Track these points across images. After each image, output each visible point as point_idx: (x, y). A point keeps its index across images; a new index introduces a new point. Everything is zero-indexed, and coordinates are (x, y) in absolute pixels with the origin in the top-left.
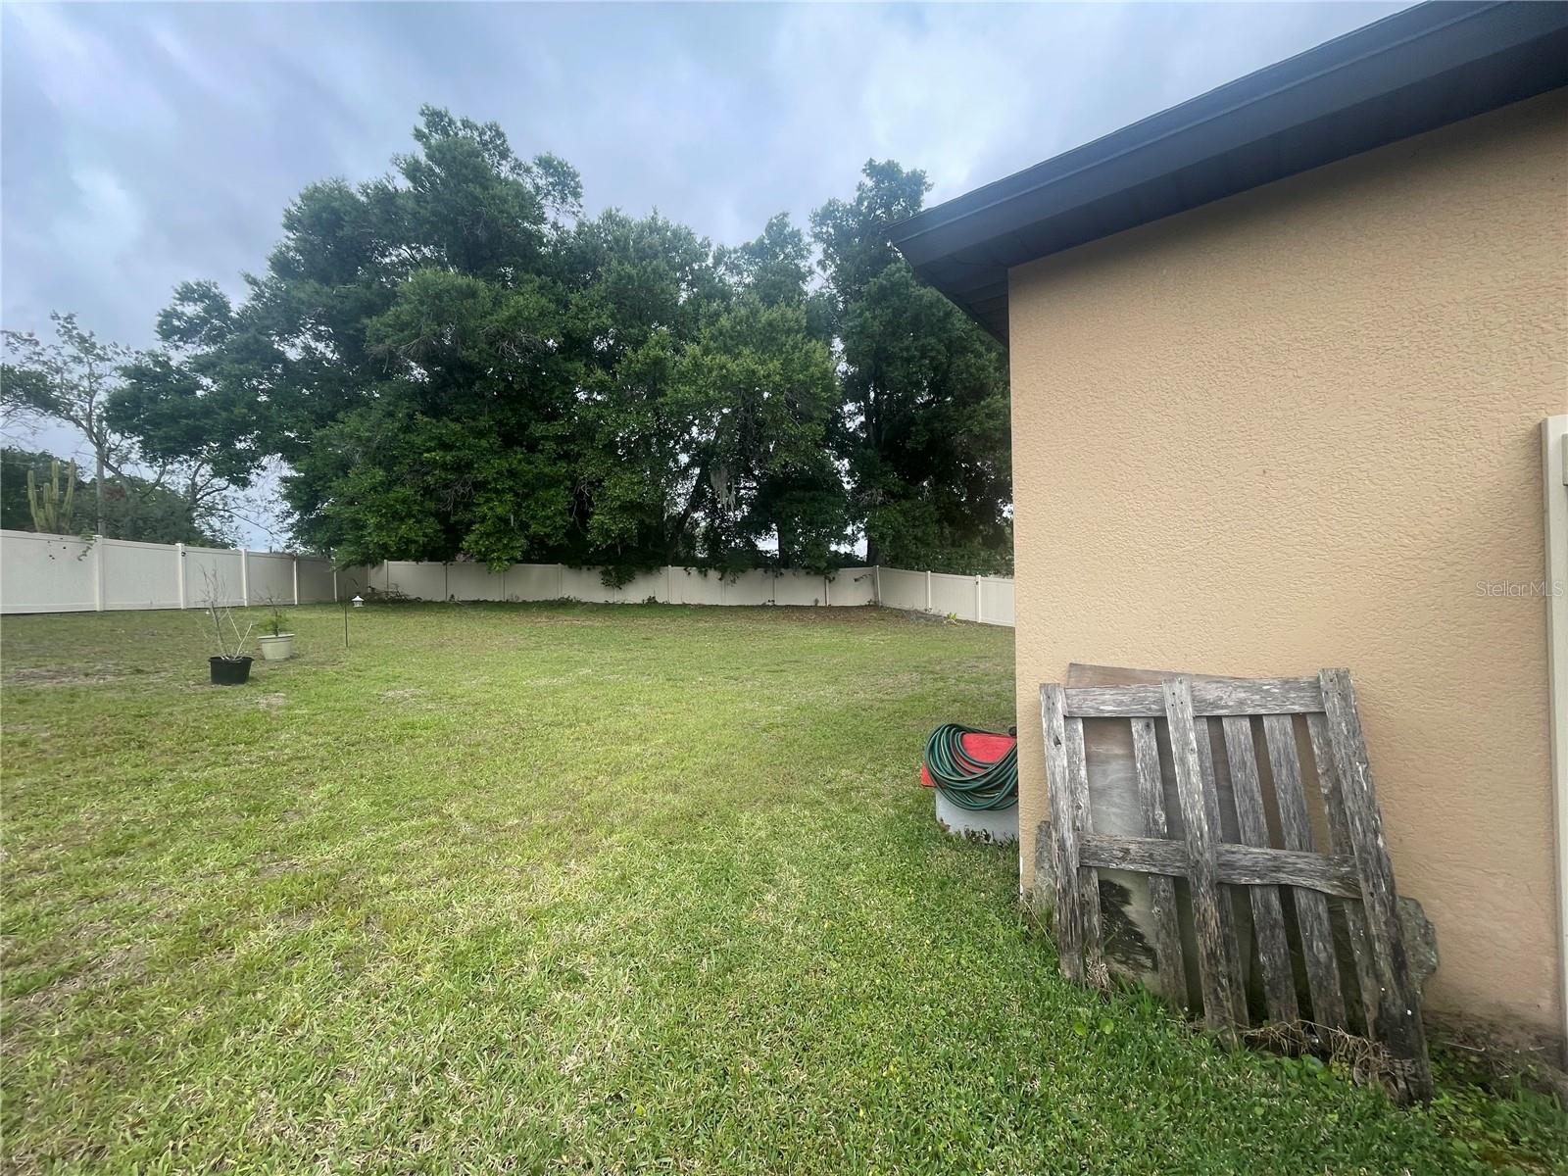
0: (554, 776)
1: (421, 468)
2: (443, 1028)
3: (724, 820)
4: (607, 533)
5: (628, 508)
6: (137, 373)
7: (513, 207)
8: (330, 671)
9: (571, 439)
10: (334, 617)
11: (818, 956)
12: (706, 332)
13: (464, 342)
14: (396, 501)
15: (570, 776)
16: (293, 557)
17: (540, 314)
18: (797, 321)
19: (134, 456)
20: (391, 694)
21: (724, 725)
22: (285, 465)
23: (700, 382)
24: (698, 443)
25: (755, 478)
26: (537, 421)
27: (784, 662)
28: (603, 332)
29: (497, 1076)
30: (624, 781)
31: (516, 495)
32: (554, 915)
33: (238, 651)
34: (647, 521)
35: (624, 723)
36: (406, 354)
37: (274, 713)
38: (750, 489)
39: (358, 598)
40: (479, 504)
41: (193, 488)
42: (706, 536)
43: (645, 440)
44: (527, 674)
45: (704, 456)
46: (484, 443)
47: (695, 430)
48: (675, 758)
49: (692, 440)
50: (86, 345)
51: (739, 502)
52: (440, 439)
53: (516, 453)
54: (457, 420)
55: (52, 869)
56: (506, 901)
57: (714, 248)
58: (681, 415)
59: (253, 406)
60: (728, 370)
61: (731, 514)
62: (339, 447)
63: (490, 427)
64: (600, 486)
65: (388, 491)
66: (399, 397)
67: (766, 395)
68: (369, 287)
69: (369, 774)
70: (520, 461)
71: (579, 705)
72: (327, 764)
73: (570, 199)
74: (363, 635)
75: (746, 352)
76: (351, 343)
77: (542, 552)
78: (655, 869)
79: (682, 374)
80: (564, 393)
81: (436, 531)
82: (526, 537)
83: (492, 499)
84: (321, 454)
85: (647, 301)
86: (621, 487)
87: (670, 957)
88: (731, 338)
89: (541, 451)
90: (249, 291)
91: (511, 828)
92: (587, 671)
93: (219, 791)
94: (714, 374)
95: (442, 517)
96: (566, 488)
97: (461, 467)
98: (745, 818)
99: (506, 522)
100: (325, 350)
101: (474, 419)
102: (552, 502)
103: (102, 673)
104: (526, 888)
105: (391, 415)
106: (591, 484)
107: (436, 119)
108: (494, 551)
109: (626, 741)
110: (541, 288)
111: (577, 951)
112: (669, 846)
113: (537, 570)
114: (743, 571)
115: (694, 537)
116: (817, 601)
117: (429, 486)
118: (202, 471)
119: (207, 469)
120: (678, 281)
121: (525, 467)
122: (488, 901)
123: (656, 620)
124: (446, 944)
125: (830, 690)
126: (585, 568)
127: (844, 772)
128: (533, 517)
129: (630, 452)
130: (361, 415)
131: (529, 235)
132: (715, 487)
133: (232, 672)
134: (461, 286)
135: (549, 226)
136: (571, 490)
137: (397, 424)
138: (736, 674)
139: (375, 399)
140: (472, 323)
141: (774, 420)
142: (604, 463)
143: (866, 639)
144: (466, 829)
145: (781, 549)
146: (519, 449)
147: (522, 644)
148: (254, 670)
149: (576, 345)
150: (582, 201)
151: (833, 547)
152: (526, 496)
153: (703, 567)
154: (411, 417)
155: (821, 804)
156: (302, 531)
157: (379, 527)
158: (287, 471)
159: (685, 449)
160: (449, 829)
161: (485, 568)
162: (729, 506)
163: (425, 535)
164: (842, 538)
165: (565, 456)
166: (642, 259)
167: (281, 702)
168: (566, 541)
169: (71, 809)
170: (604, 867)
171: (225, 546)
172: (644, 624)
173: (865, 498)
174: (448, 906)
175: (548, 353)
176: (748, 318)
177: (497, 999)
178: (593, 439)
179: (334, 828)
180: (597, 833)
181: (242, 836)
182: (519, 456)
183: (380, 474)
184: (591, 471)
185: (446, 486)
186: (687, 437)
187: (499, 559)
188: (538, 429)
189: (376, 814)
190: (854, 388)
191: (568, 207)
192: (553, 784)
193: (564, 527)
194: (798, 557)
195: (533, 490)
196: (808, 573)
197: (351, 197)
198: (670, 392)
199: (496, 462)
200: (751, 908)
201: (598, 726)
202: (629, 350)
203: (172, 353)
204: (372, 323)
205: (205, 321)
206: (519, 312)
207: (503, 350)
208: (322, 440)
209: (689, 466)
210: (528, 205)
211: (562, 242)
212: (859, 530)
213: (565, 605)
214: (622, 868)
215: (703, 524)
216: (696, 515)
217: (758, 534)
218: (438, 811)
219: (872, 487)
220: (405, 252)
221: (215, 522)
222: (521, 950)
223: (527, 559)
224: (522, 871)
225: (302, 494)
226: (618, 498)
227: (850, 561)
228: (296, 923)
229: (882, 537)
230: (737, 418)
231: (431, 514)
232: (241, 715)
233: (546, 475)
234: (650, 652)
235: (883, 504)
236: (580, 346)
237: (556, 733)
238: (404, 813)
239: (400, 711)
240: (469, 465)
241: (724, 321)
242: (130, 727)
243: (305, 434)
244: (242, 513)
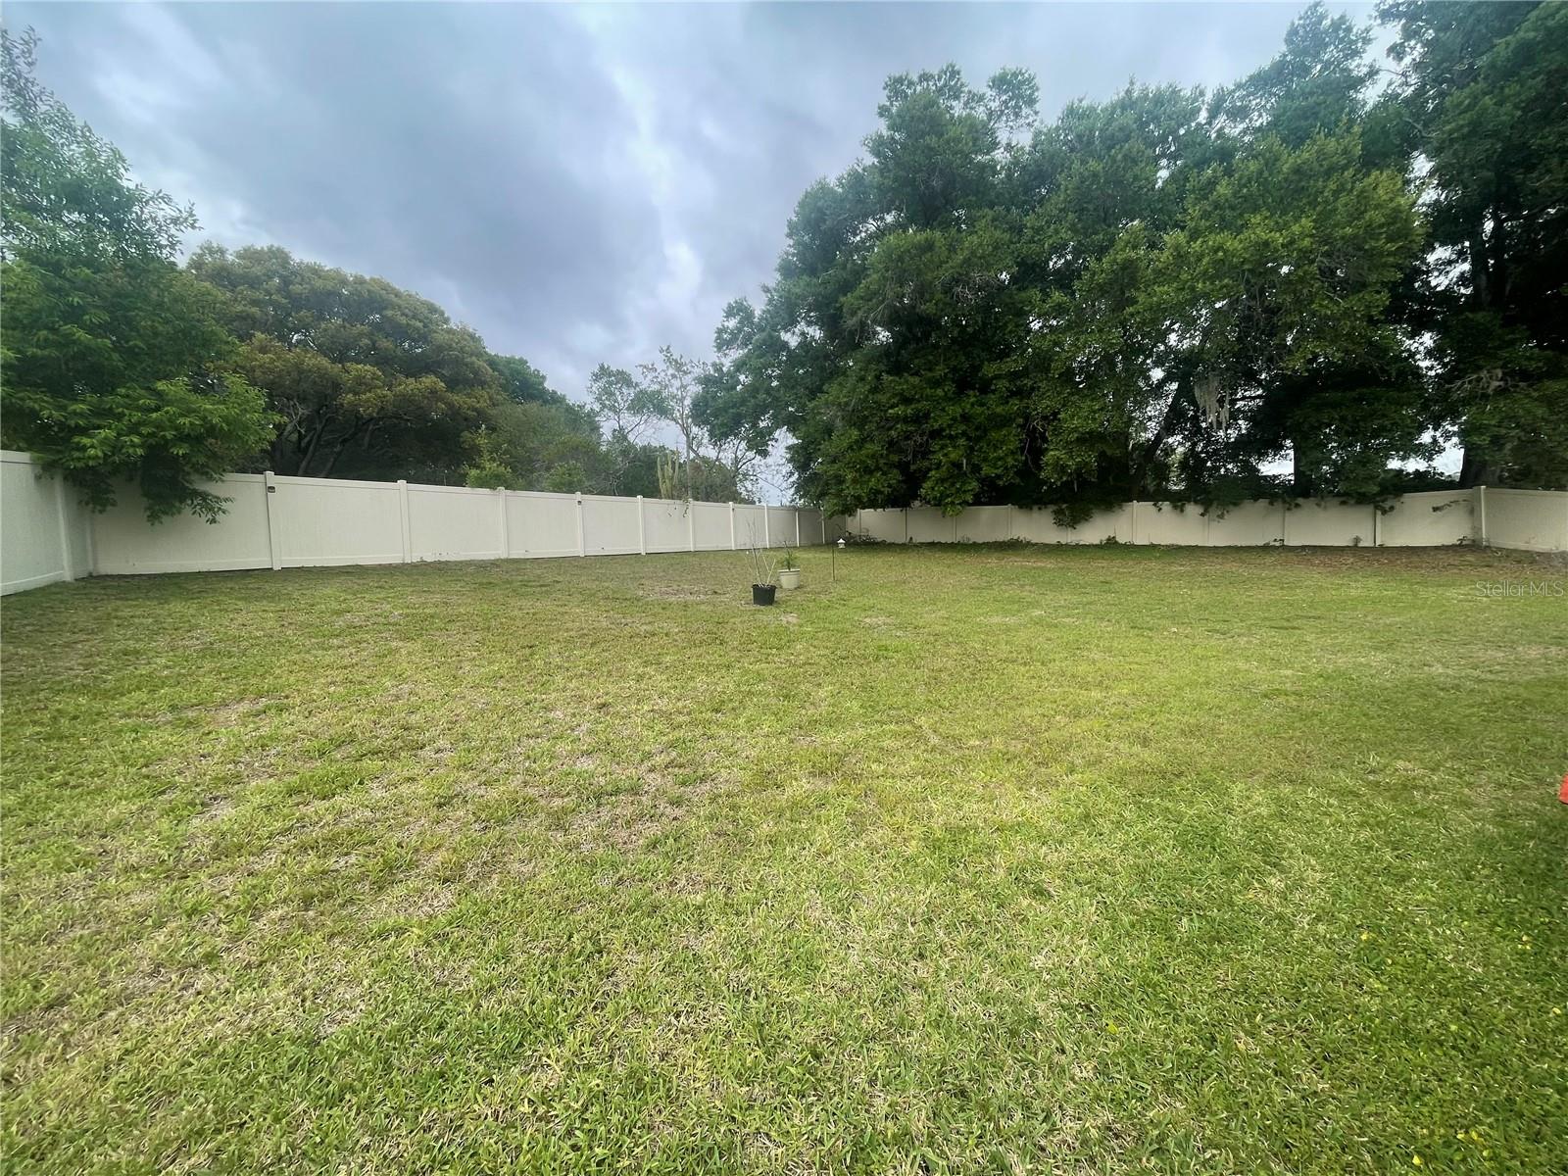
0: (1011, 708)
1: (887, 423)
2: (929, 893)
3: (1208, 785)
4: (1063, 469)
5: (1088, 439)
6: (706, 381)
7: (967, 144)
8: (824, 599)
9: (1025, 373)
10: (824, 556)
11: (1350, 967)
12: (1195, 211)
13: (922, 296)
14: (867, 457)
15: (1027, 711)
16: (795, 509)
17: (996, 248)
18: (1345, 152)
19: (705, 441)
20: (868, 620)
21: (1208, 683)
22: (790, 435)
23: (1184, 276)
24: (1176, 352)
25: (1260, 384)
26: (989, 361)
27: (1298, 617)
28: (1059, 249)
29: (976, 945)
30: (1084, 723)
31: (969, 439)
32: (1017, 832)
33: (768, 581)
34: (1109, 452)
35: (1082, 668)
36: (875, 322)
37: (792, 629)
38: (1254, 398)
39: (841, 541)
40: (934, 452)
41: (736, 461)
42: (1184, 465)
43: (1108, 360)
44: (981, 611)
45: (1184, 367)
46: (940, 392)
47: (1173, 338)
48: (1143, 711)
49: (1169, 349)
50: (678, 366)
51: (1234, 416)
52: (901, 394)
53: (968, 396)
54: (916, 374)
55: (689, 714)
56: (971, 807)
57: (1209, 97)
58: (1155, 321)
59: (769, 391)
60: (1225, 252)
61: (1221, 433)
62: (824, 414)
63: (946, 374)
64: (1055, 418)
65: (860, 448)
66: (869, 362)
67: (1285, 269)
68: (844, 267)
69: (857, 683)
70: (973, 405)
71: (1033, 646)
72: (828, 670)
73: (1025, 111)
74: (845, 572)
75: (1256, 219)
76: (831, 322)
77: (994, 494)
78: (1121, 815)
79: (1159, 272)
80: (1017, 326)
81: (899, 481)
82: (977, 480)
83: (947, 446)
84: (812, 422)
85: (1115, 197)
86: (1078, 419)
87: (1142, 905)
88: (1232, 208)
89: (993, 392)
90: (764, 298)
91: (973, 747)
92: (1037, 613)
93: (764, 680)
94: (1205, 261)
95: (903, 467)
96: (1019, 426)
97: (919, 419)
98: (1237, 789)
99: (958, 466)
100: (816, 333)
101: (930, 370)
102: (1003, 442)
103: (698, 592)
104: (991, 802)
105: (862, 379)
106: (1045, 418)
107: (896, 86)
108: (948, 496)
109: (1085, 686)
110: (994, 220)
111: (1042, 869)
112: (1138, 798)
113: (987, 512)
114: (1235, 504)
115: (1167, 467)
116: (1357, 540)
117: (892, 440)
118: (741, 447)
119: (743, 445)
120: (1157, 158)
121: (979, 410)
122: (958, 804)
123: (1117, 562)
124: (925, 829)
125: (1378, 659)
126: (1035, 508)
127: (1400, 764)
128: (985, 460)
129: (1089, 377)
130: (840, 384)
131: (982, 167)
132: (1201, 402)
133: (765, 596)
134: (919, 242)
135: (1002, 150)
136: (1022, 426)
137: (868, 387)
138: (1225, 627)
139: (850, 367)
140: (929, 277)
141: (1297, 301)
142: (1059, 394)
143: (1451, 593)
144: (935, 740)
145: (1297, 472)
146: (971, 392)
147: (975, 583)
148: (778, 595)
149: (1031, 272)
150: (1037, 107)
151: (1394, 464)
152: (978, 439)
153: (1178, 501)
154: (878, 378)
155: (1357, 795)
156: (802, 488)
157: (855, 481)
158: (792, 441)
159: (1157, 364)
160: (922, 739)
161: (940, 512)
162: (1219, 424)
163: (890, 486)
164: (1410, 449)
165: (1020, 393)
166: (1110, 148)
167: (795, 621)
168: (1018, 480)
169: (692, 678)
170: (1066, 801)
171: (753, 503)
172: (1102, 566)
173: (1462, 388)
174: (925, 799)
175: (1001, 286)
176: (1261, 173)
177: (971, 886)
178: (1047, 370)
179: (838, 719)
180: (1056, 769)
181: (781, 714)
182: (973, 400)
183: (855, 433)
184: (1043, 405)
185: (907, 438)
186: (1162, 348)
187: (952, 503)
188: (990, 369)
189: (865, 715)
190: (1448, 225)
191: (1021, 121)
192: (1010, 716)
193: (1016, 466)
194: (1327, 481)
195: (985, 431)
196: (1343, 503)
197: (832, 191)
198: (1142, 298)
199: (950, 409)
200: (1247, 886)
201: (1055, 667)
202: (1092, 264)
203: (723, 360)
204: (848, 300)
205: (740, 330)
206: (973, 253)
207: (958, 296)
208: (813, 409)
209: (1162, 383)
210: (980, 136)
211: (1016, 162)
212: (1447, 436)
213: (1013, 546)
214: (1085, 807)
215: (1181, 449)
216: (1170, 440)
217: (1262, 456)
218: (911, 721)
219: (1479, 368)
220: (872, 226)
221: (748, 484)
222: (990, 851)
223: (977, 502)
224: (985, 787)
225: (801, 458)
226: (1075, 430)
227: (1426, 482)
228: (820, 783)
229: (1497, 441)
230: (1235, 310)
231: (895, 467)
232: (772, 628)
233: (999, 415)
234: (1110, 597)
235: (1501, 392)
236: (1034, 271)
237: (1010, 668)
238: (885, 717)
239: (876, 635)
240: (927, 416)
241: (1223, 189)
242: (715, 630)
243: (802, 407)
244: (763, 476)
